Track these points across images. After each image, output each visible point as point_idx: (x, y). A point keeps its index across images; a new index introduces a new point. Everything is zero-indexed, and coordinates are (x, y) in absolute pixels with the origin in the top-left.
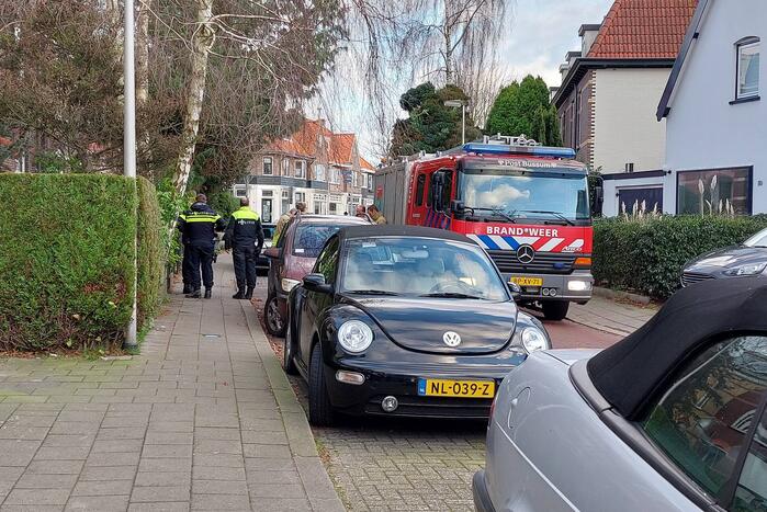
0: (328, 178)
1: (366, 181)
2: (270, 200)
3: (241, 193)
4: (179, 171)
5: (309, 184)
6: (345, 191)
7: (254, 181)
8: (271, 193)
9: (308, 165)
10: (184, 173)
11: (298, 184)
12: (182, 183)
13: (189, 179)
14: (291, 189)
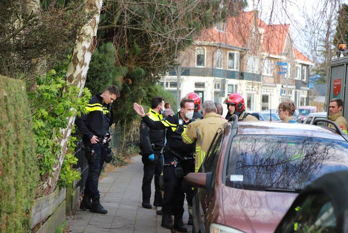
0: (261, 69)
1: (299, 72)
2: (203, 92)
3: (174, 84)
4: (75, 61)
5: (242, 76)
6: (279, 82)
7: (186, 72)
8: (202, 85)
9: (241, 57)
10: (83, 64)
11: (232, 75)
12: (80, 75)
13: (90, 72)
14: (224, 83)
